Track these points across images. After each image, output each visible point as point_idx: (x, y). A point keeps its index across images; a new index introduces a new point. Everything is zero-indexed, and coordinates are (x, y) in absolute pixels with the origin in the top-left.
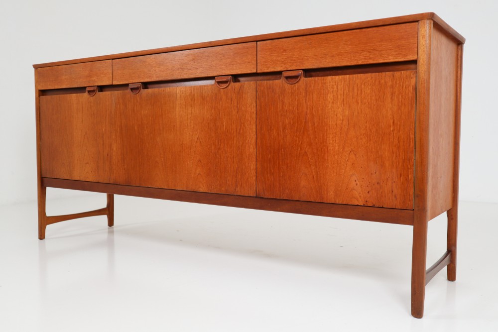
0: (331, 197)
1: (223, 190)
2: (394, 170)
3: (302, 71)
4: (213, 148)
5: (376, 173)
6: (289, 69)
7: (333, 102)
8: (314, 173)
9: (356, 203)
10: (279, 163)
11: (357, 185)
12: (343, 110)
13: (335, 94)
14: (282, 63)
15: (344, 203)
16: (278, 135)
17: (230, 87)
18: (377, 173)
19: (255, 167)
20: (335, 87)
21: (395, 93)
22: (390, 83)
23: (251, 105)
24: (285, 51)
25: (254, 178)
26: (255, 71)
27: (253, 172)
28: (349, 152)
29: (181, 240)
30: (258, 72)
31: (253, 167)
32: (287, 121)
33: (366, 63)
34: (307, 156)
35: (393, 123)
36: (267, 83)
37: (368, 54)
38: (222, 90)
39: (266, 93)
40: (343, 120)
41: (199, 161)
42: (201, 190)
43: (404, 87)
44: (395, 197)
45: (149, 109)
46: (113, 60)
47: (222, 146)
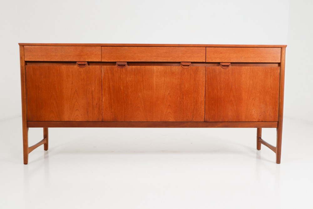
0: (243, 119)
1: (185, 120)
2: (271, 106)
3: (230, 63)
4: (179, 99)
6: (224, 62)
7: (245, 78)
8: (235, 109)
9: (255, 121)
10: (218, 105)
11: (255, 113)
12: (250, 81)
13: (246, 74)
14: (220, 59)
15: (249, 121)
16: (217, 92)
17: (190, 68)
18: (264, 108)
19: (204, 107)
20: (246, 71)
21: (272, 75)
22: (270, 71)
23: (202, 77)
24: (221, 53)
25: (204, 113)
26: (205, 61)
27: (203, 110)
28: (252, 99)
30: (207, 62)
31: (203, 107)
32: (222, 86)
34: (232, 101)
35: (271, 87)
36: (212, 68)
38: (185, 70)
39: (211, 72)
40: (249, 86)
41: (169, 105)
42: (170, 121)
43: (275, 73)
44: (271, 117)
45: (133, 77)
46: (102, 47)
47: (185, 98)
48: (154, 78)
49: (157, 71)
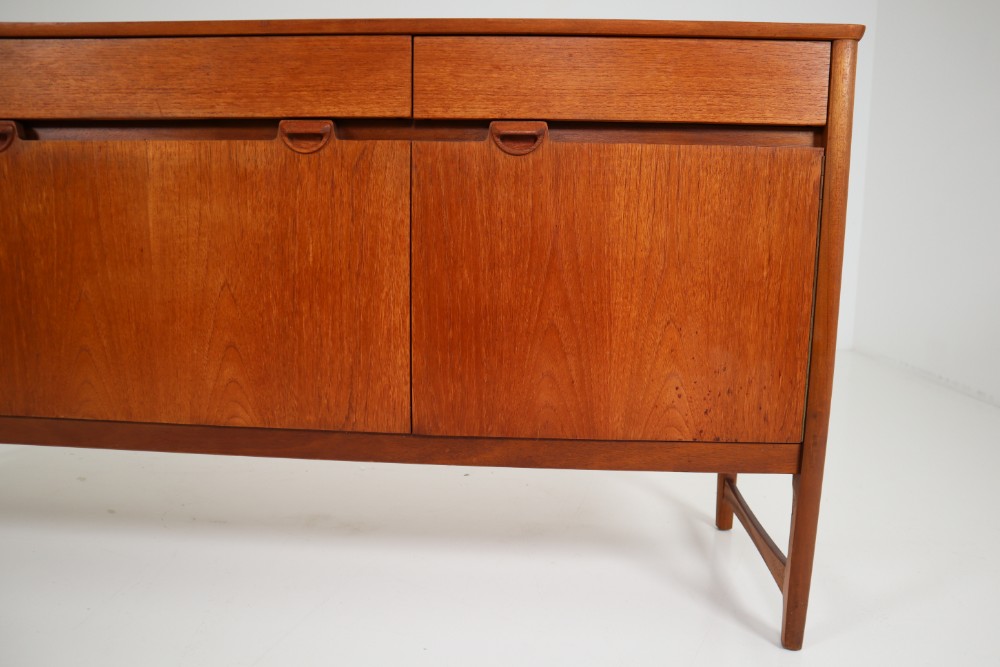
0: (616, 425)
1: (310, 421)
2: (766, 363)
3: (545, 123)
4: (275, 312)
5: (725, 369)
6: (509, 116)
7: (627, 206)
8: (573, 373)
9: (677, 436)
10: (478, 351)
11: (680, 396)
12: (653, 225)
13: (633, 187)
14: (488, 100)
15: (649, 438)
16: (476, 280)
17: (327, 151)
18: (729, 370)
19: (407, 362)
20: (634, 169)
21: (775, 195)
22: (766, 172)
23: (395, 201)
24: (498, 67)
25: (407, 388)
26: (406, 113)
27: (403, 375)
28: (665, 323)
29: (112, 512)
30: (417, 115)
31: (401, 357)
32: (502, 247)
33: (710, 120)
34: (558, 333)
35: (769, 260)
36: (444, 149)
37: (716, 100)
38: (304, 160)
39: (442, 174)
40: (651, 250)
41: (230, 346)
42: (240, 422)
43: (796, 182)
44: (765, 419)
45: (48, 199)
47: (305, 308)
48: (151, 205)
49: (162, 168)
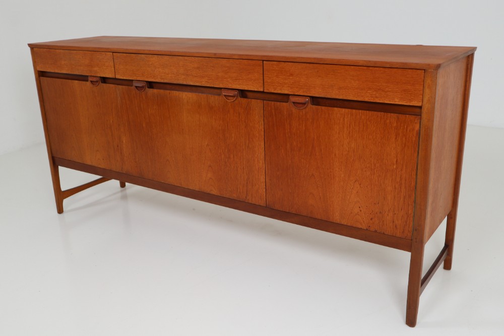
0: (337, 218)
1: (234, 196)
2: (396, 204)
3: (309, 98)
4: (223, 156)
5: (378, 203)
6: (296, 94)
7: (339, 133)
8: (321, 194)
9: (360, 226)
10: (288, 181)
11: (361, 211)
12: (349, 142)
13: (341, 126)
14: (289, 87)
15: (349, 225)
16: (286, 154)
17: (237, 102)
19: (264, 180)
20: (342, 119)
21: (399, 135)
22: (395, 125)
23: (259, 122)
24: (292, 75)
25: (265, 190)
26: (262, 90)
27: (263, 185)
28: (354, 181)
29: (194, 209)
30: (265, 91)
31: (262, 179)
32: (295, 144)
33: (372, 101)
35: (397, 161)
36: (274, 104)
37: (374, 93)
38: (229, 104)
39: (274, 114)
40: (348, 151)
41: (210, 166)
42: (213, 193)
43: (408, 130)
44: (396, 226)
45: (156, 109)
46: (114, 54)
47: (232, 156)
48: (185, 115)
49: (188, 102)
